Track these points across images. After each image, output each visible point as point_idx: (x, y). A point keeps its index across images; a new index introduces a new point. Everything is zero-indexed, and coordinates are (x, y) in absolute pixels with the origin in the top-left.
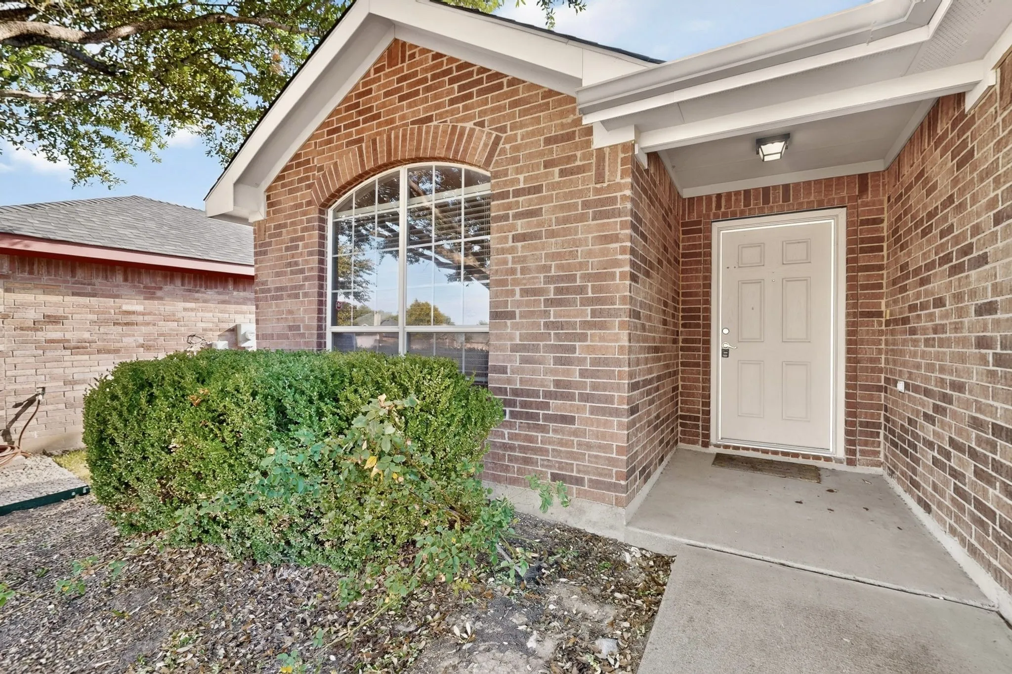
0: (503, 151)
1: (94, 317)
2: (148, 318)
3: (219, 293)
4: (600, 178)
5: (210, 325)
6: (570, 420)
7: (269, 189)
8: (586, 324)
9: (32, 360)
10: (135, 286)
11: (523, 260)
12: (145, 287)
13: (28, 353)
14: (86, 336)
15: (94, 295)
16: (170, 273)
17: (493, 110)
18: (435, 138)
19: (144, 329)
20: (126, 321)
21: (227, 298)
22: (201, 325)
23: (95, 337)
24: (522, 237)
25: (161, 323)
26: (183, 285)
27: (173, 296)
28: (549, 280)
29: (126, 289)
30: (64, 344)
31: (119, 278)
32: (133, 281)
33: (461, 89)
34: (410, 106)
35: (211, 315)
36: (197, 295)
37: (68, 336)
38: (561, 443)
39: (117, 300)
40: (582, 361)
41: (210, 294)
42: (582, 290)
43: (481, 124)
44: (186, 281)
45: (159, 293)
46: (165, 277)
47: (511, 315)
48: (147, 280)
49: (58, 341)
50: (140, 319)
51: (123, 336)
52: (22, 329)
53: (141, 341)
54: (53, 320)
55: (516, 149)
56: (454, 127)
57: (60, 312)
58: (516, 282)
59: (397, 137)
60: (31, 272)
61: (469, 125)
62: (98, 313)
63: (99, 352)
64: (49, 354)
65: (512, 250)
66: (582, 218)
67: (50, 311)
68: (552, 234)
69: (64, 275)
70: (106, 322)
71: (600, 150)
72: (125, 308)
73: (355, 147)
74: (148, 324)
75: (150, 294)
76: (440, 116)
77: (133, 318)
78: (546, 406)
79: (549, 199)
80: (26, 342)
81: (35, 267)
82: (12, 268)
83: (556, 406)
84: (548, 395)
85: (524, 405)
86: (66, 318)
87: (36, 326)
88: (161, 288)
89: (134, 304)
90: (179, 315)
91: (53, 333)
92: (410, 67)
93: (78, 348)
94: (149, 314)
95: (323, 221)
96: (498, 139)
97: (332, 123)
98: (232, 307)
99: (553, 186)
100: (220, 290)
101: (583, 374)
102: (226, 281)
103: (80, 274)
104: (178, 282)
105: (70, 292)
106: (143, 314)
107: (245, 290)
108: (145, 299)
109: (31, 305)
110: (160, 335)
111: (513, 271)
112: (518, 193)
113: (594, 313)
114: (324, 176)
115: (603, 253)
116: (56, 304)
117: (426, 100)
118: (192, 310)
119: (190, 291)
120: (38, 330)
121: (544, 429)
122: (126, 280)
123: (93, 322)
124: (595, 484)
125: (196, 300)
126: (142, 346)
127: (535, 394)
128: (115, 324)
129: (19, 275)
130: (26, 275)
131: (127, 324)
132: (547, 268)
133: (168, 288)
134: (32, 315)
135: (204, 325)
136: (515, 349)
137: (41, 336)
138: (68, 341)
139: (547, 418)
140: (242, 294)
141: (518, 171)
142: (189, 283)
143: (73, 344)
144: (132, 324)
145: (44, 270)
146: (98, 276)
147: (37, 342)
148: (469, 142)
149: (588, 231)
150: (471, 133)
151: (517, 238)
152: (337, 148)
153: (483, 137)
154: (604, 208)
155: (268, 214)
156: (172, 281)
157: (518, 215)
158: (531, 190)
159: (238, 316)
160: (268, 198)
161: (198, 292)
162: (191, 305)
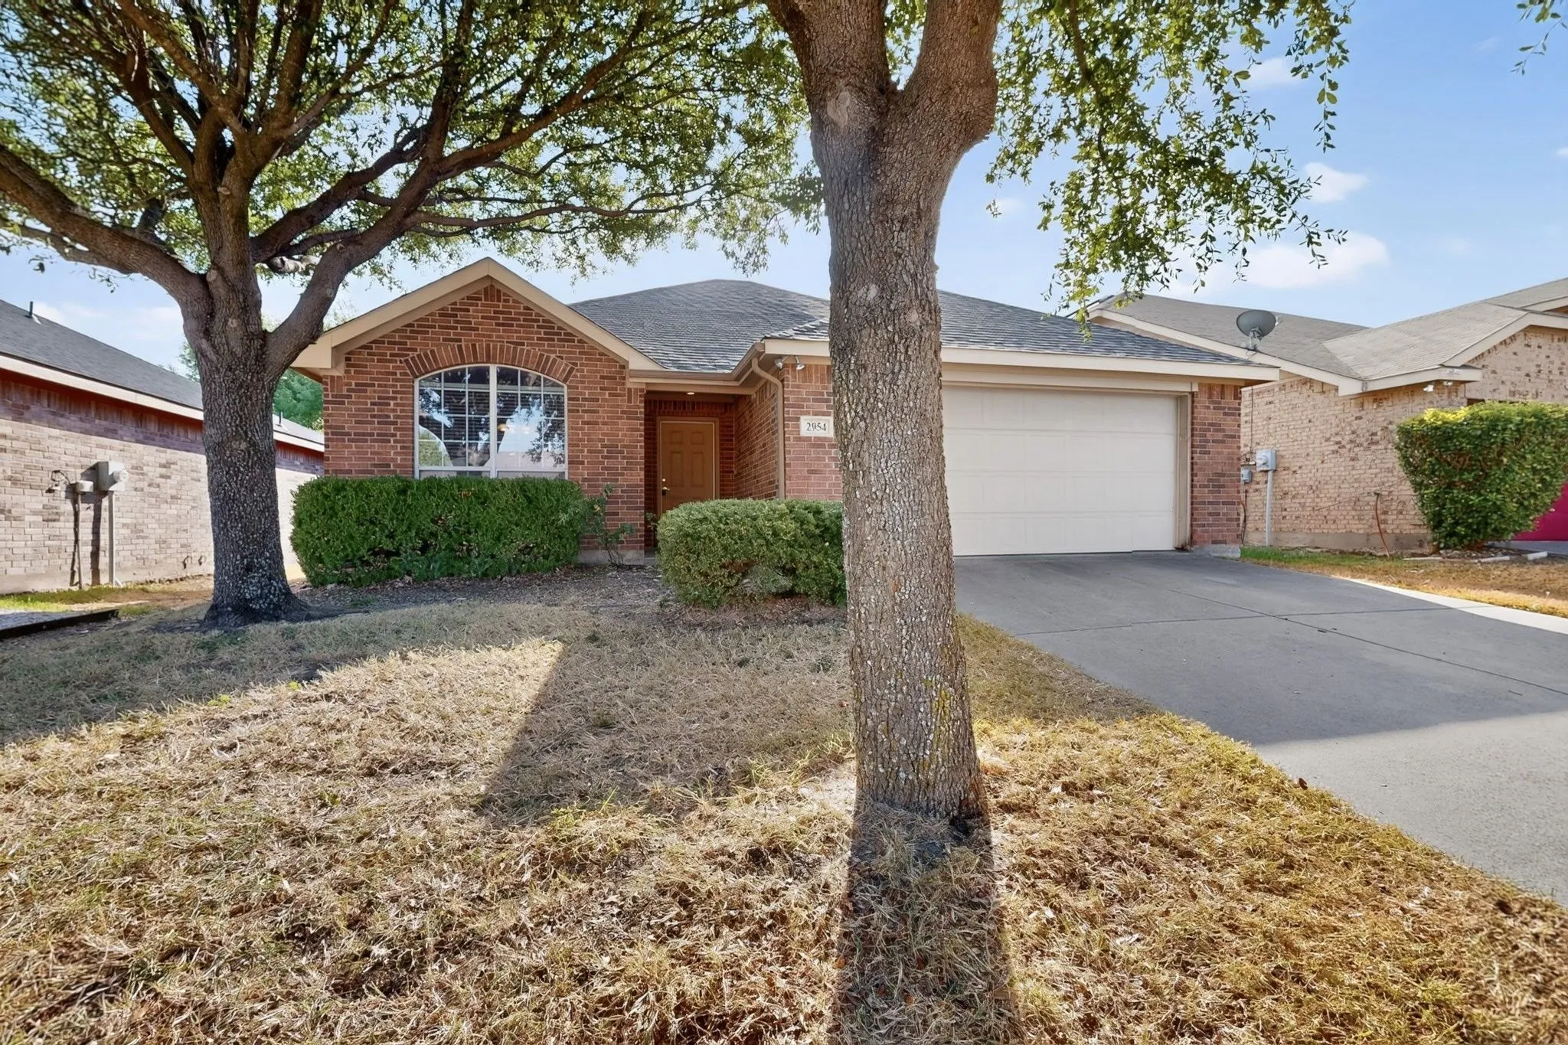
0: (574, 376)
2: (16, 444)
3: (81, 420)
4: (629, 401)
5: (73, 459)
7: (350, 353)
8: (625, 469)
10: (5, 403)
11: (588, 434)
12: (15, 406)
16: (38, 388)
17: (568, 352)
18: (528, 357)
19: (11, 456)
21: (88, 426)
22: (65, 458)
24: (588, 423)
25: (28, 452)
26: (48, 405)
27: (39, 419)
28: (604, 446)
32: (3, 395)
33: (547, 333)
34: (504, 331)
35: (73, 446)
36: (62, 420)
40: (621, 485)
41: (73, 419)
42: (622, 452)
43: (561, 358)
44: (52, 401)
45: (26, 414)
46: (32, 395)
47: (582, 463)
48: (15, 398)
50: (8, 444)
53: (9, 472)
55: (584, 376)
56: (542, 356)
58: (584, 445)
61: (553, 356)
65: (582, 429)
66: (621, 418)
68: (604, 423)
71: (630, 390)
74: (15, 452)
75: (19, 414)
76: (531, 344)
77: (2, 442)
79: (603, 406)
83: (609, 508)
88: (28, 408)
89: (3, 425)
90: (43, 444)
92: (504, 307)
94: (17, 439)
95: (413, 388)
96: (572, 370)
97: (427, 320)
98: (95, 439)
99: (604, 400)
100: (83, 416)
101: (623, 491)
102: (88, 407)
104: (44, 403)
106: (12, 439)
107: (106, 419)
108: (15, 420)
110: (27, 467)
111: (583, 440)
112: (585, 399)
113: (628, 464)
114: (419, 356)
115: (631, 436)
117: (519, 332)
118: (57, 438)
119: (54, 413)
124: (629, 542)
125: (60, 426)
126: (10, 479)
132: (601, 440)
133: (35, 408)
136: (584, 480)
140: (104, 423)
141: (586, 388)
142: (55, 405)
144: (3, 451)
148: (553, 365)
149: (623, 424)
150: (554, 361)
151: (584, 423)
152: (432, 339)
153: (563, 366)
154: (631, 415)
155: (347, 372)
156: (39, 400)
157: (585, 411)
158: (593, 400)
159: (98, 451)
160: (348, 359)
161: (62, 416)
162: (56, 432)
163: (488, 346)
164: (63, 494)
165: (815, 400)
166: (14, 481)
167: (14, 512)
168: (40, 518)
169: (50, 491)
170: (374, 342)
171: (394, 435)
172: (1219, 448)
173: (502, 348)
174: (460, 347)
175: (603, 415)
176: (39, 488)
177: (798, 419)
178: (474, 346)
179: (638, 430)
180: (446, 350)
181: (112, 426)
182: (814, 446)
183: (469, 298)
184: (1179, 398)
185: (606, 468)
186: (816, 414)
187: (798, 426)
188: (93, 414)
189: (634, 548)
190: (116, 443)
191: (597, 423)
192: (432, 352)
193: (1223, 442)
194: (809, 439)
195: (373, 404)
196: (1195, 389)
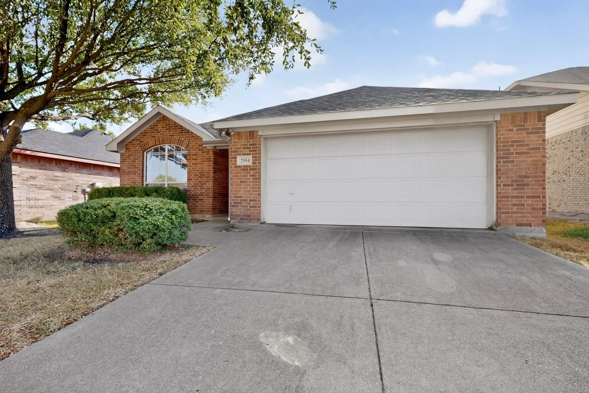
0: (190, 146)
1: (45, 177)
2: (63, 179)
3: (88, 171)
4: (208, 154)
5: (84, 182)
6: (203, 200)
7: (127, 145)
8: (206, 181)
9: (26, 191)
10: (59, 167)
11: (194, 168)
12: (62, 168)
13: (24, 188)
14: (43, 184)
15: (46, 170)
16: (71, 163)
17: (188, 137)
18: (175, 140)
19: (61, 182)
20: (55, 179)
21: (90, 172)
22: (81, 182)
23: (45, 185)
25: (67, 181)
26: (75, 167)
27: (72, 172)
28: (199, 173)
29: (56, 168)
30: (36, 186)
31: (54, 164)
32: (58, 165)
33: (181, 131)
34: (168, 131)
35: (84, 179)
36: (80, 171)
37: (37, 183)
38: (201, 204)
39: (53, 172)
40: (205, 188)
41: (85, 171)
42: (205, 175)
43: (185, 139)
44: (76, 166)
45: (67, 170)
46: (69, 164)
47: (192, 180)
48: (63, 165)
49: (34, 185)
50: (60, 179)
51: (54, 184)
52: (23, 180)
53: (60, 186)
54: (33, 178)
55: (193, 146)
57: (35, 175)
58: (192, 173)
59: (165, 138)
60: (27, 161)
61: (183, 139)
62: (47, 176)
63: (46, 189)
64: (31, 190)
65: (192, 166)
66: (205, 161)
67: (31, 175)
68: (200, 164)
69: (36, 162)
70: (49, 179)
71: (208, 149)
72: (55, 175)
73: (154, 138)
74: (63, 181)
75: (64, 170)
76: (176, 136)
77: (58, 178)
78: (198, 197)
79: (199, 157)
80: (24, 185)
81: (28, 160)
82: (21, 160)
83: (200, 197)
84: (199, 195)
85: (194, 197)
86: (37, 177)
87: (27, 179)
88: (68, 168)
89: (58, 174)
90: (73, 178)
91: (32, 182)
92: (168, 123)
93: (40, 188)
94: (63, 177)
95: (143, 155)
96: (189, 143)
97: (146, 131)
98: (93, 176)
99: (200, 154)
100: (88, 169)
101: (205, 191)
102: (91, 167)
103: (42, 162)
104: (74, 166)
105: (38, 168)
106: (61, 177)
107: (97, 170)
108: (62, 172)
109: (26, 172)
110: (67, 185)
111: (192, 171)
112: (193, 155)
113: (207, 179)
114: (144, 144)
115: (209, 168)
116: (33, 172)
117: (173, 131)
118: (78, 176)
119: (77, 169)
120: (28, 181)
121: (198, 202)
122: (56, 165)
123: (45, 179)
124: (207, 211)
125: (80, 173)
126: (60, 188)
127: (197, 195)
128: (52, 180)
129: (23, 162)
130: (25, 162)
131: (56, 180)
132: (198, 171)
133: (70, 168)
134: (26, 176)
135: (82, 182)
136: (192, 186)
137: (29, 183)
138: (37, 185)
139: (199, 200)
140: (96, 171)
141: (193, 150)
142: (77, 167)
143: (38, 186)
144: (58, 180)
145: (30, 161)
146: (47, 163)
147: (28, 185)
148: (183, 142)
149: (206, 164)
150: (183, 140)
151: (193, 164)
152: (148, 137)
153: (186, 142)
154: (209, 160)
155: (126, 151)
156: (71, 166)
157: (193, 160)
158: (196, 155)
159: (94, 179)
160: (126, 147)
161: (80, 170)
162: (78, 175)
163: (163, 138)
164: (80, 193)
165: (244, 148)
166: (62, 189)
167: (62, 198)
168: (72, 199)
169: (75, 191)
170: (133, 140)
171: (137, 172)
172: (523, 158)
173: (167, 137)
174: (155, 139)
175: (199, 161)
176: (71, 191)
177: (236, 158)
178: (159, 138)
179: (211, 166)
180: (151, 140)
181: (100, 172)
182: (243, 170)
183: (158, 121)
184: (488, 126)
185: (199, 182)
186: (244, 154)
187: (236, 161)
188: (92, 169)
189: (208, 214)
190: (102, 177)
191: (197, 164)
192: (148, 142)
193: (528, 153)
194: (240, 167)
195: (132, 161)
196: (498, 118)
